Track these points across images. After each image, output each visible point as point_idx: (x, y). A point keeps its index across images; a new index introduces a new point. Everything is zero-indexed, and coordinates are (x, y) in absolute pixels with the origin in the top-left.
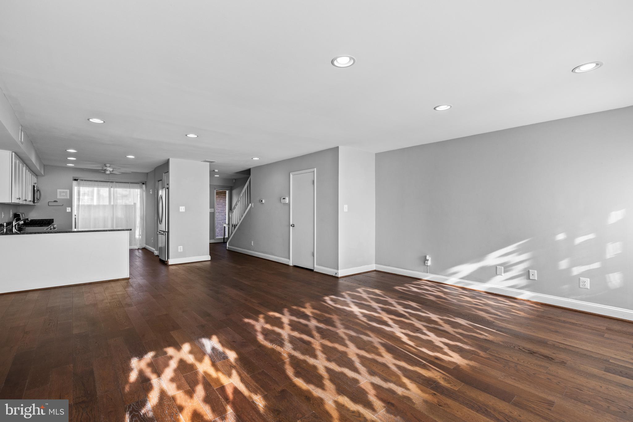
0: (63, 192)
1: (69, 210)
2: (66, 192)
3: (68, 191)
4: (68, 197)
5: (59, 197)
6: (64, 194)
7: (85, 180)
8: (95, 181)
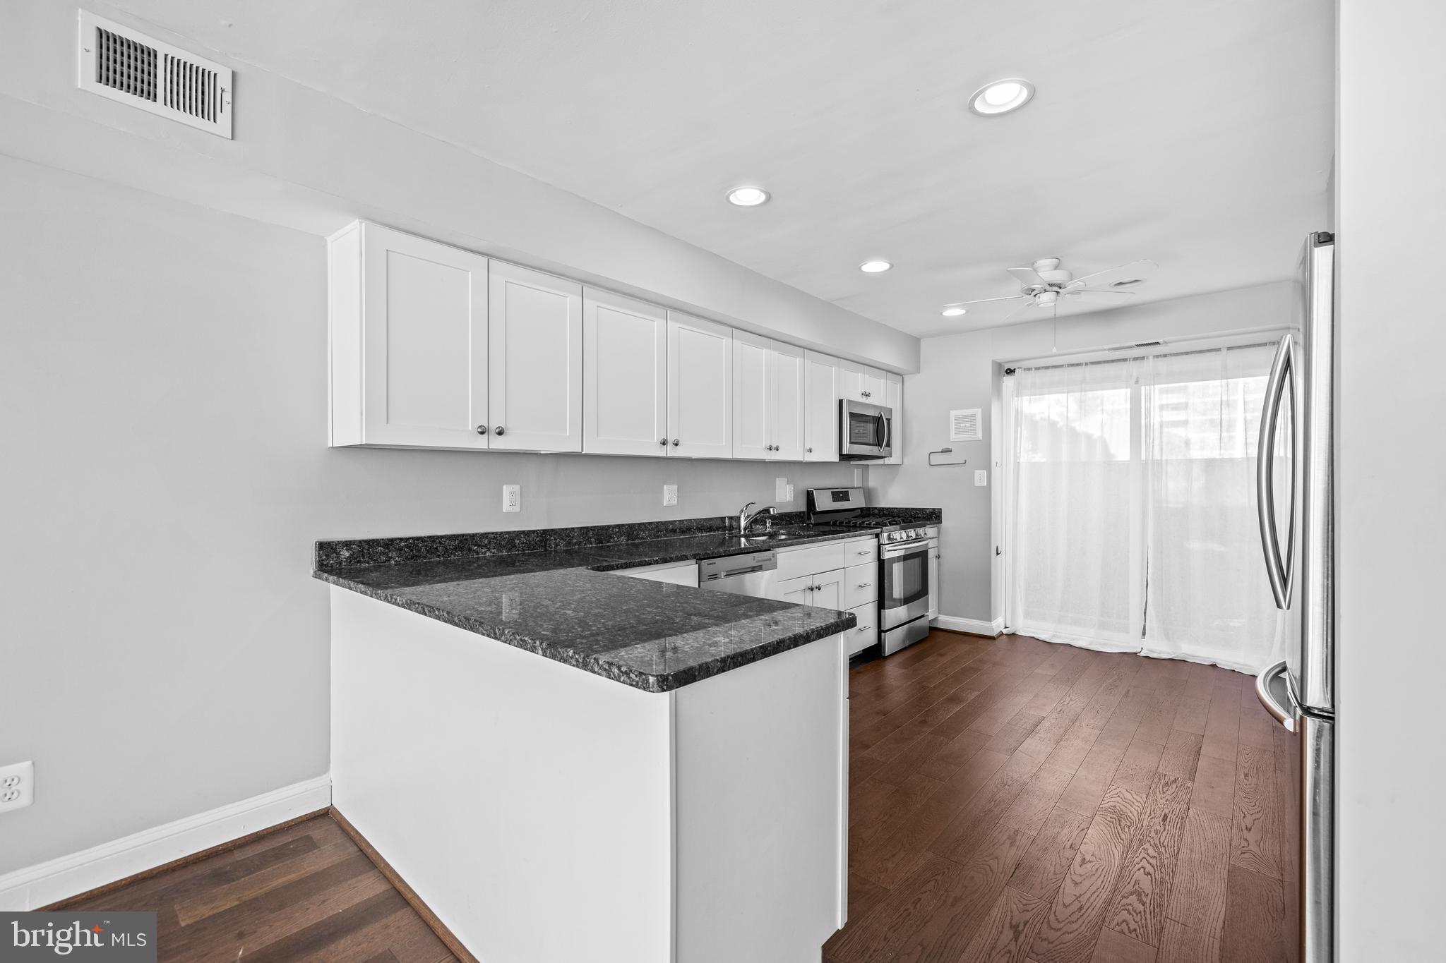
0: (965, 418)
1: (980, 477)
2: (974, 416)
3: (978, 412)
4: (980, 435)
5: (953, 436)
6: (968, 425)
7: (1037, 369)
8: (1072, 365)
